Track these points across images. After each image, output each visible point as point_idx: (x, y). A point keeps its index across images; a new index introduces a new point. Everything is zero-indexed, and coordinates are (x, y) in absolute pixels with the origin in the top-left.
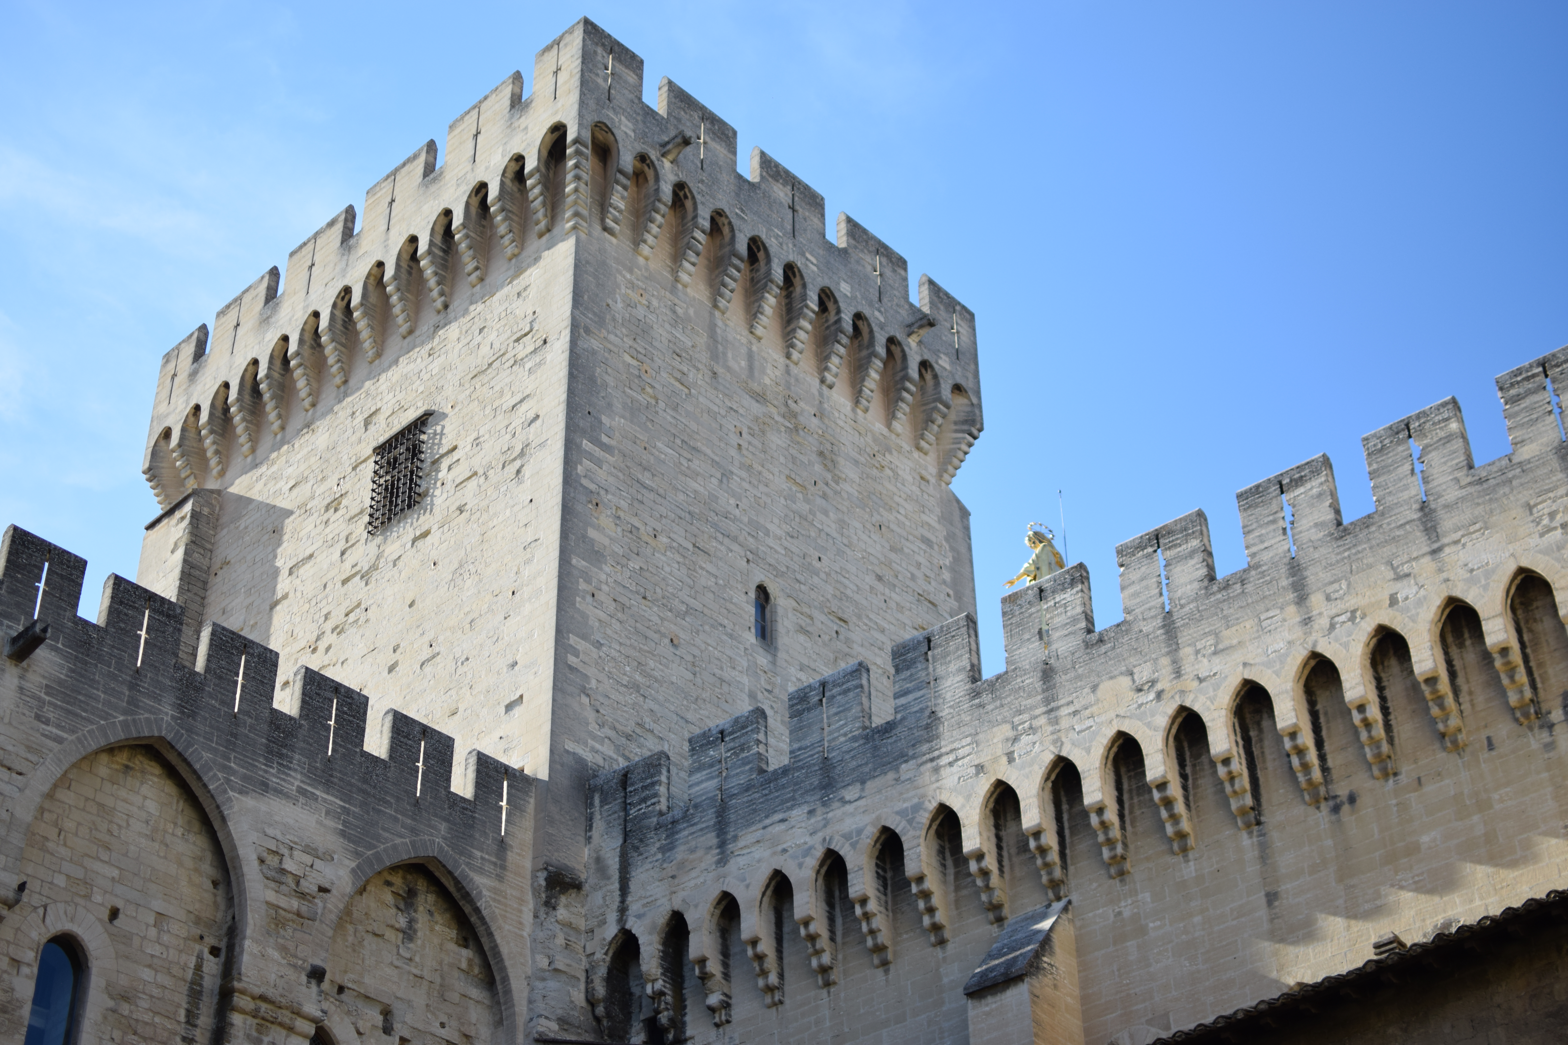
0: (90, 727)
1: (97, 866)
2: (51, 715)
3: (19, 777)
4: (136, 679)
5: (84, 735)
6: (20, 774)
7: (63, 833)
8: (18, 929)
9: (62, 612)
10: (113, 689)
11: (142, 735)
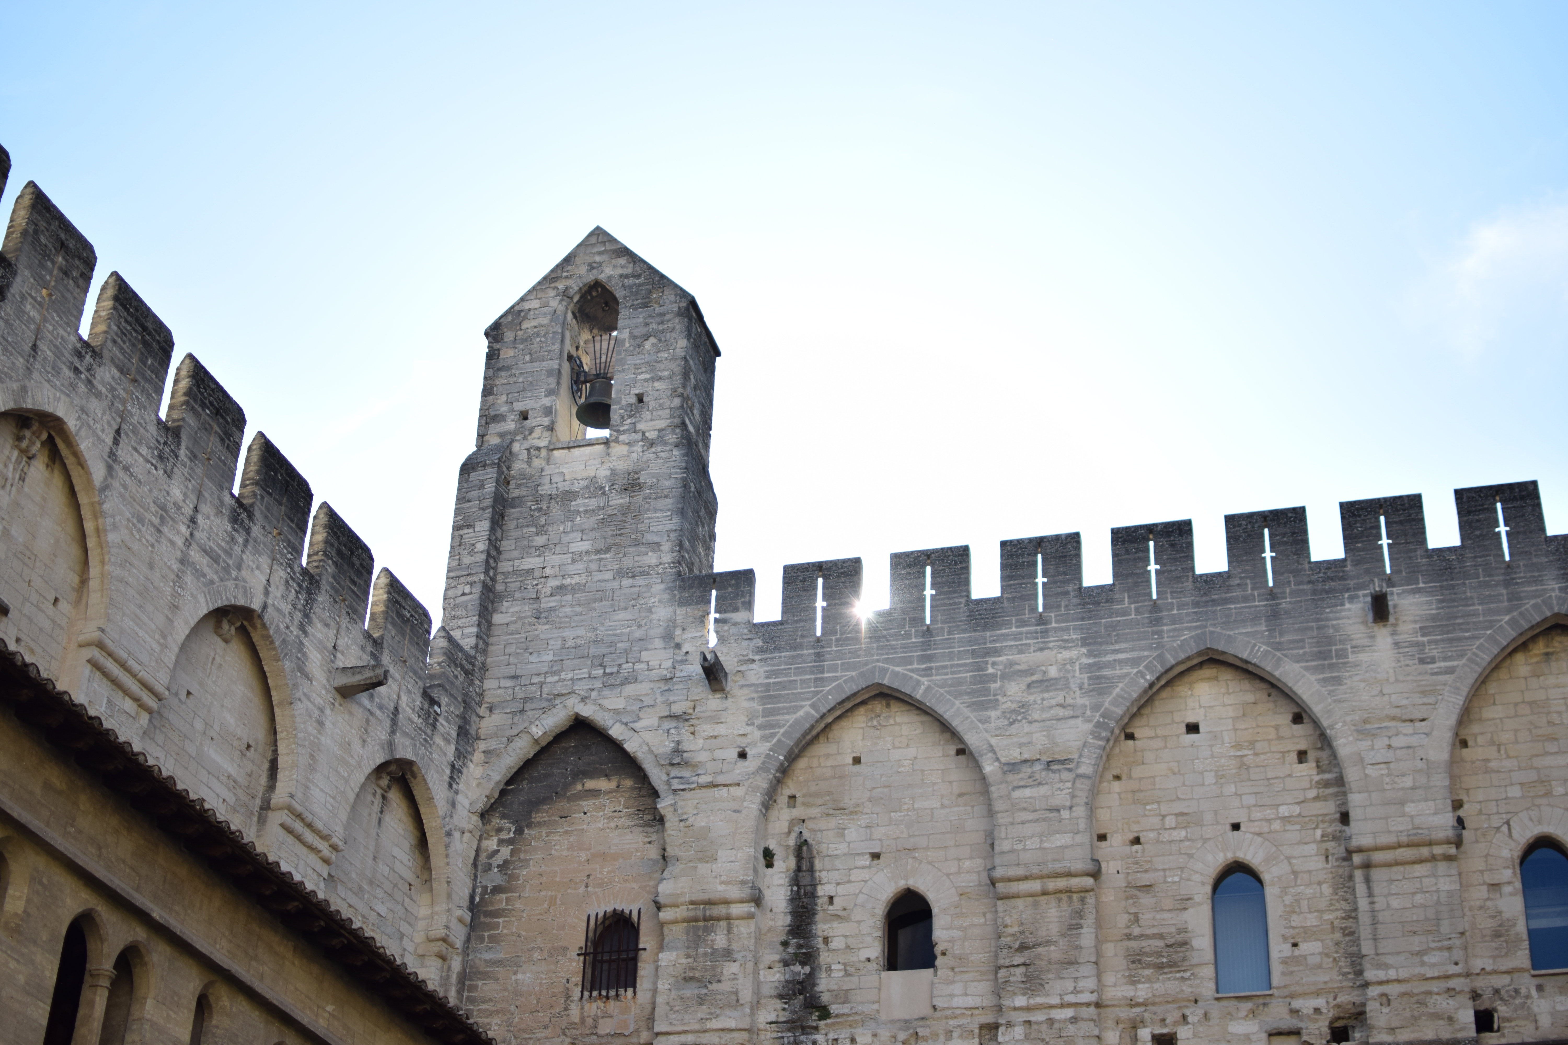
0: (1478, 643)
1: (1548, 761)
2: (1435, 653)
3: (1423, 723)
4: (1509, 574)
5: (1475, 654)
6: (1423, 720)
7: (1502, 747)
8: (1487, 855)
9: (1413, 554)
10: (1490, 596)
11: (1534, 622)
